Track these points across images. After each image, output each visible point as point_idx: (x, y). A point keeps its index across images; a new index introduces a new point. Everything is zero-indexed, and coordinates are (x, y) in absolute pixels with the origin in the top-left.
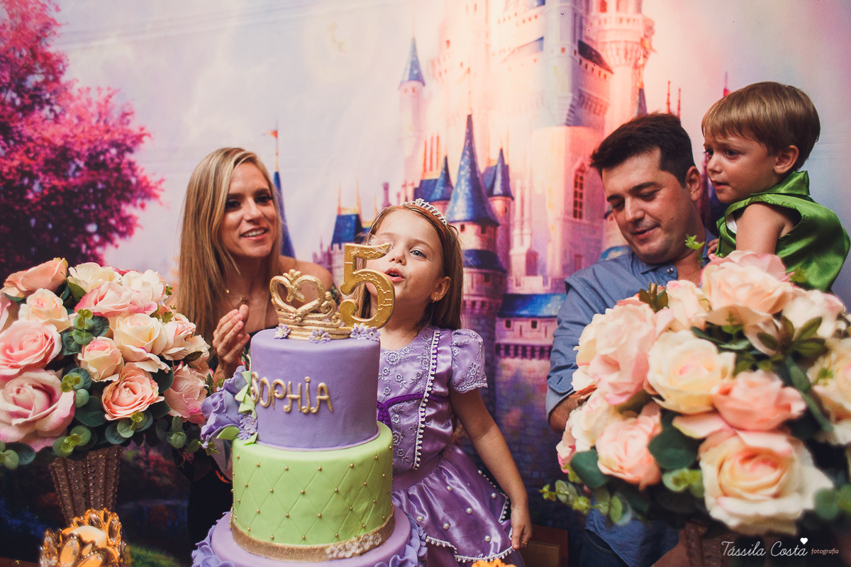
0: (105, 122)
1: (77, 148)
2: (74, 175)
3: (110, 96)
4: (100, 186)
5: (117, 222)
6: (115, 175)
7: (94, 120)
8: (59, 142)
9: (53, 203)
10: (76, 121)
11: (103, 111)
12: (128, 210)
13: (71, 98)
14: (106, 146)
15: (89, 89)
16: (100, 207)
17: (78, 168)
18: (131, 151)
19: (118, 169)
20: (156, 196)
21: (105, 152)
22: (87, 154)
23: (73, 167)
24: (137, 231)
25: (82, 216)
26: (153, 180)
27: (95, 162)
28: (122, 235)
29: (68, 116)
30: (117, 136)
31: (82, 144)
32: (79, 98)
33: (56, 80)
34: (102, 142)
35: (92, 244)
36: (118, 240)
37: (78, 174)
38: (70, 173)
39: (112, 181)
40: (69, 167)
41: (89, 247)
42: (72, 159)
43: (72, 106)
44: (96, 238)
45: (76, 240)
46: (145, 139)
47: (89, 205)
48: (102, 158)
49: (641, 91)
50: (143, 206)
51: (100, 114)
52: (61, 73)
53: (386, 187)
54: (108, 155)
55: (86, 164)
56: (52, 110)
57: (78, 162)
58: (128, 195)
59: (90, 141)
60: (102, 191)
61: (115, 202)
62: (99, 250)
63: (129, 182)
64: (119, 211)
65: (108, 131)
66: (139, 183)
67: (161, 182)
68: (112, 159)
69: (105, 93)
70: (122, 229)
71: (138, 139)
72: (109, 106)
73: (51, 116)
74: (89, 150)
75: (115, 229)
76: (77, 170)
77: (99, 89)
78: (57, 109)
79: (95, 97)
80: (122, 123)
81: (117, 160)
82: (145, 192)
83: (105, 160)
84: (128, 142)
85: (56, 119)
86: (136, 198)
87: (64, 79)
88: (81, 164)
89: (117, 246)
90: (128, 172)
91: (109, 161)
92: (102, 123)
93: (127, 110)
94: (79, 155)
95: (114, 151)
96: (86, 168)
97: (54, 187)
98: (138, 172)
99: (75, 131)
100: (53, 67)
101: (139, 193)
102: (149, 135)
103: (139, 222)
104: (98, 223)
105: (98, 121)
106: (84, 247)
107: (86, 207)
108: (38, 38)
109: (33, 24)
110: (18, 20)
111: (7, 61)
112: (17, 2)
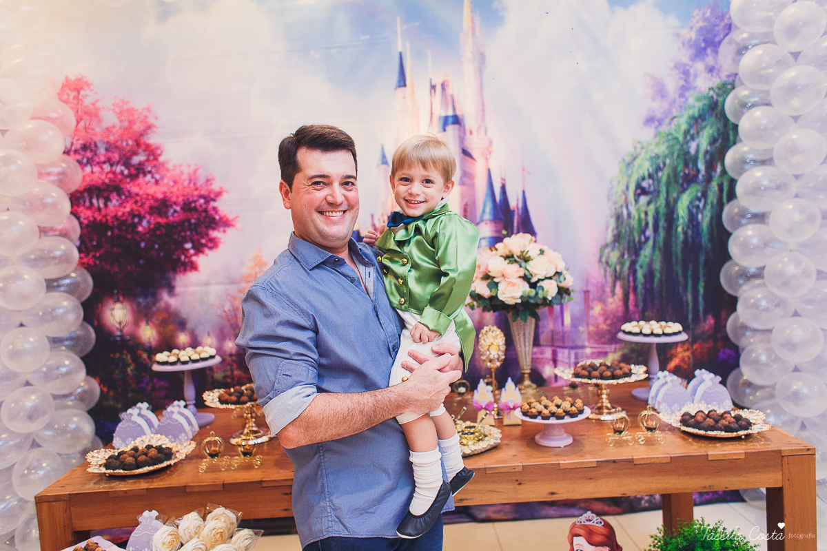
0: (195, 184)
1: (174, 199)
2: (173, 215)
3: (197, 170)
4: (193, 221)
5: (206, 241)
6: (204, 214)
7: (186, 183)
8: (160, 196)
9: (158, 233)
10: (172, 183)
11: (192, 177)
12: (214, 234)
13: (168, 170)
14: (195, 198)
15: (181, 166)
16: (194, 233)
17: (175, 211)
18: (214, 200)
19: (206, 211)
20: (233, 226)
21: (195, 202)
22: (182, 203)
23: (172, 211)
24: (221, 246)
25: (180, 239)
26: (231, 217)
27: (188, 206)
28: (211, 248)
29: (165, 181)
30: (203, 192)
31: (178, 197)
32: (174, 170)
33: (156, 159)
34: (192, 196)
35: (189, 255)
36: (207, 251)
37: (176, 215)
38: (170, 214)
39: (202, 218)
40: (169, 211)
41: (186, 257)
42: (171, 206)
43: (169, 175)
44: (192, 252)
45: (177, 253)
46: (224, 194)
47: (185, 232)
48: (193, 205)
49: (489, 170)
50: (224, 231)
51: (190, 180)
52: (159, 155)
53: (372, 216)
54: (198, 204)
55: (181, 209)
56: (153, 177)
57: (175, 207)
58: (213, 226)
59: (183, 195)
60: (194, 224)
61: (204, 230)
62: (194, 258)
63: (214, 219)
64: (207, 235)
65: (197, 189)
66: (221, 218)
67: (237, 217)
68: (201, 206)
69: (193, 168)
70: (210, 245)
71: (219, 194)
72: (197, 175)
73: (153, 180)
74: (183, 200)
75: (205, 245)
76: (176, 212)
77: (189, 166)
78: (157, 176)
79: (186, 170)
80: (206, 185)
81: (204, 206)
82: (226, 223)
83: (195, 207)
84: (212, 196)
85: (157, 182)
86: (220, 227)
87: (161, 159)
88: (178, 209)
89: (207, 255)
90: (213, 213)
91: (198, 207)
92: (192, 185)
93: (210, 177)
94: (176, 203)
95: (202, 201)
96: (182, 212)
97: (158, 223)
98: (220, 213)
99: (172, 190)
100: (153, 153)
101: (221, 224)
102: (227, 191)
103: (222, 240)
104: (193, 242)
105: (189, 183)
106: (183, 258)
107: (183, 234)
108: (142, 135)
109: (138, 127)
110: (126, 124)
111: (117, 147)
112: (126, 113)
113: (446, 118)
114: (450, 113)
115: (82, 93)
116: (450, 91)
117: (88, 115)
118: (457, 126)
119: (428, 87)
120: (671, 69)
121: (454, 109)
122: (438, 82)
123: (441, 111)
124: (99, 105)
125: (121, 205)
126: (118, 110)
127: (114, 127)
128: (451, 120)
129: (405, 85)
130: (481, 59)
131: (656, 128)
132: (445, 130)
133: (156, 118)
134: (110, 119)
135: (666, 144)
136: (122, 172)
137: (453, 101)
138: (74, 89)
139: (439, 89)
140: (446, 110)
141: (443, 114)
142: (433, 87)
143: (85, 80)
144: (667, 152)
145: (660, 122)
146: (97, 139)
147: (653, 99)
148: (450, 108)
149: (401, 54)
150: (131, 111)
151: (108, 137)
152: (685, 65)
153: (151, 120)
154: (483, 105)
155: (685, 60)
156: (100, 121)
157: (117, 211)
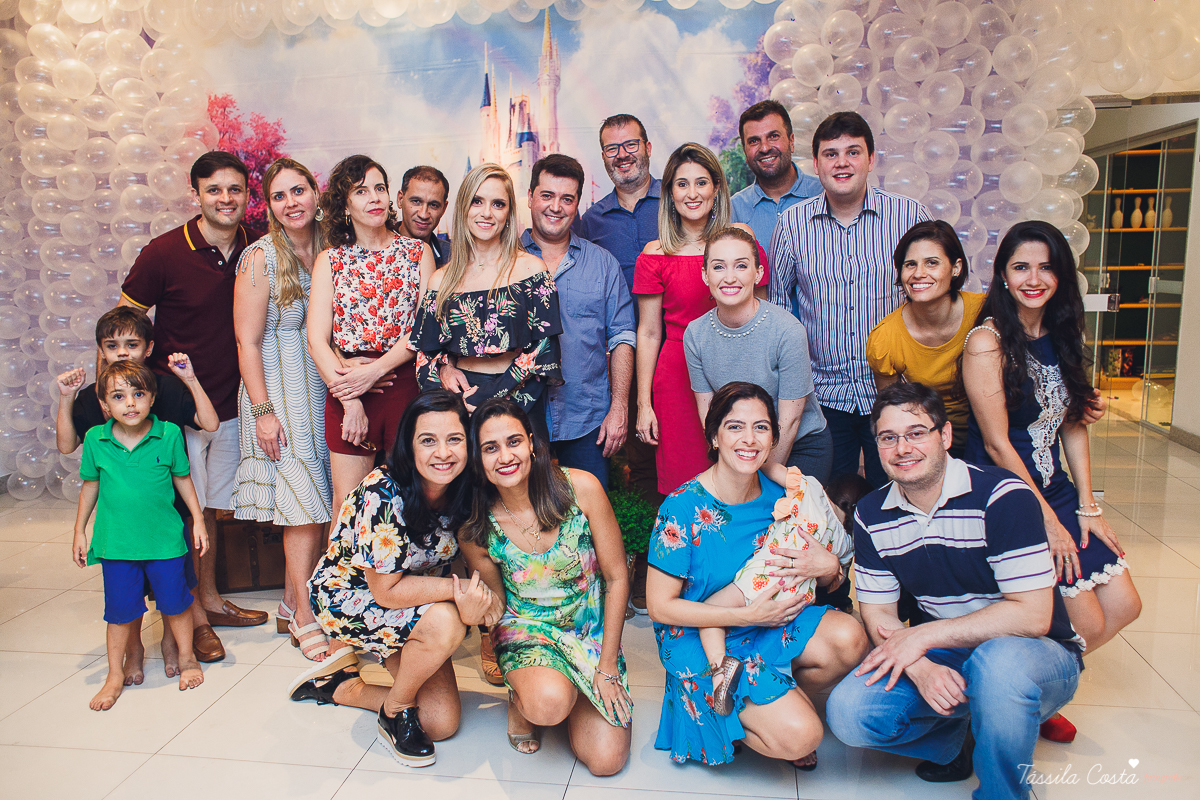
108: (273, 146)
109: (270, 139)
110: (261, 136)
111: (253, 156)
112: (261, 126)
113: (522, 134)
114: (526, 130)
115: (227, 109)
116: (526, 111)
117: (230, 128)
118: (531, 143)
119: (508, 107)
120: (737, 92)
121: (529, 127)
122: (517, 101)
123: (517, 129)
124: (240, 120)
125: (256, 206)
126: (254, 125)
127: (252, 139)
128: (526, 137)
129: (489, 105)
130: (557, 80)
131: (721, 147)
132: (521, 146)
133: (284, 132)
134: (249, 132)
135: (730, 163)
136: (257, 177)
137: (529, 120)
138: (220, 106)
139: (517, 108)
140: (523, 127)
141: (520, 131)
142: (513, 107)
143: (229, 98)
144: (730, 171)
145: (725, 142)
146: (238, 149)
147: (718, 121)
148: (526, 126)
149: (487, 75)
150: (265, 125)
151: (247, 147)
152: (750, 88)
153: (281, 134)
154: (556, 123)
155: (750, 83)
156: (241, 134)
157: (253, 211)
